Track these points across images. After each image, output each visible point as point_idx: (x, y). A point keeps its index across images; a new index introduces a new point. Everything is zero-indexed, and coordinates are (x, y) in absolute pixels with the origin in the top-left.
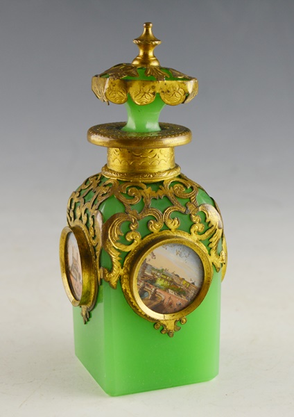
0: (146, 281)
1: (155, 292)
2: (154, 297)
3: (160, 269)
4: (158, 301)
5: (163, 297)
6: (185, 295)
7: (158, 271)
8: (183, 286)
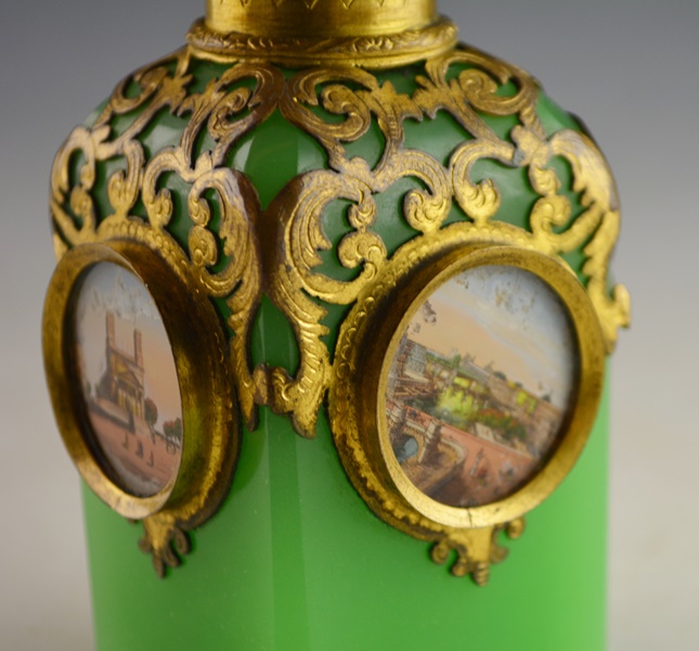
0: (410, 402)
1: (437, 437)
2: (434, 456)
3: (449, 355)
4: (447, 465)
5: (461, 452)
6: (523, 438)
7: (446, 364)
8: (517, 407)
